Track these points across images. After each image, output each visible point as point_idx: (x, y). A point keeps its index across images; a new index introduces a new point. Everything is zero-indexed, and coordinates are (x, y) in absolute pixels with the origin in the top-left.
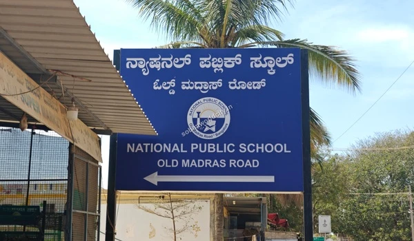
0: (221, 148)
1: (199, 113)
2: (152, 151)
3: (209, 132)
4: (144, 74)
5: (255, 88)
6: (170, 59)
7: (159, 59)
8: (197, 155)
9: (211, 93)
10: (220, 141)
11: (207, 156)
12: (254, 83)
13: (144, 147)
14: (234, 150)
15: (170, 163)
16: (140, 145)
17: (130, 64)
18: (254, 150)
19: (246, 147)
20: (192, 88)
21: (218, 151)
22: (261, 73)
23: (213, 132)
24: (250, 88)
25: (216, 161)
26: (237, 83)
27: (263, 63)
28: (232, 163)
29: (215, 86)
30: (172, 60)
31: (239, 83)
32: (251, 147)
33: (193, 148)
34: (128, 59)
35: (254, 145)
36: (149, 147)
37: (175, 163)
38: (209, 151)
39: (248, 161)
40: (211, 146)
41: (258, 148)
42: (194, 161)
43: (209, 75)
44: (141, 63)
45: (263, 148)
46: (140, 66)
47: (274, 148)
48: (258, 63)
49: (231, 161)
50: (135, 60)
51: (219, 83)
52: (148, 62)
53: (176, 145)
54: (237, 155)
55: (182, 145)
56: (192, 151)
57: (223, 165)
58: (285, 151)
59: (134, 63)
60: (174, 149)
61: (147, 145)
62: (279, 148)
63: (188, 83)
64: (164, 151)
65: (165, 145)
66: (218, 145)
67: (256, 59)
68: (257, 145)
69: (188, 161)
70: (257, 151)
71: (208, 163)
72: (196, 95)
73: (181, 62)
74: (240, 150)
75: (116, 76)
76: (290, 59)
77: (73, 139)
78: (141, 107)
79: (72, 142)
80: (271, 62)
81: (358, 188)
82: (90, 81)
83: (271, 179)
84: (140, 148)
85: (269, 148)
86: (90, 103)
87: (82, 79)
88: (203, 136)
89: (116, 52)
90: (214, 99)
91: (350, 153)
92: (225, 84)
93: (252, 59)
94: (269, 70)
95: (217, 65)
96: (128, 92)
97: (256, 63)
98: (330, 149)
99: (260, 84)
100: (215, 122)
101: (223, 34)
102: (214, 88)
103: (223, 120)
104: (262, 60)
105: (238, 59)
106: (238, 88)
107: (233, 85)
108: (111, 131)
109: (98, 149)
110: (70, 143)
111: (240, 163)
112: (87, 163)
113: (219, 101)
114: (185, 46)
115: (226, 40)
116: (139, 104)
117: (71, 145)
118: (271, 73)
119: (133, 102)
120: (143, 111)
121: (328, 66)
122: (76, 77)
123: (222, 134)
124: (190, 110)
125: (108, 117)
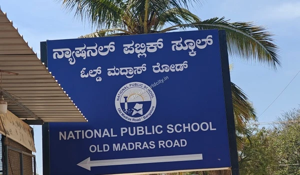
0: (150, 130)
1: (126, 98)
2: (83, 138)
3: (138, 115)
4: (71, 63)
5: (178, 70)
6: (95, 48)
7: (84, 48)
8: (127, 139)
9: (137, 78)
10: (148, 123)
11: (136, 139)
12: (177, 65)
13: (75, 134)
14: (162, 132)
15: (101, 148)
16: (71, 132)
17: (56, 55)
18: (181, 130)
19: (174, 128)
20: (117, 74)
21: (147, 133)
22: (182, 56)
23: (141, 116)
24: (174, 71)
25: (145, 143)
26: (160, 67)
27: (184, 45)
28: (161, 144)
29: (139, 70)
30: (97, 48)
31: (162, 66)
32: (178, 127)
33: (122, 132)
34: (54, 50)
35: (181, 126)
36: (80, 134)
37: (106, 148)
38: (138, 134)
39: (176, 141)
40: (140, 129)
41: (185, 128)
42: (124, 144)
43: (133, 60)
44: (67, 53)
45: (189, 127)
46: (67, 56)
47: (200, 127)
48: (179, 46)
49: (160, 142)
50: (61, 50)
51: (143, 68)
52: (74, 52)
53: (106, 130)
54: (165, 136)
55: (112, 129)
56: (122, 135)
57: (152, 146)
58: (211, 129)
59: (60, 53)
60: (104, 134)
61: (78, 132)
62: (205, 127)
63: (114, 69)
64: (95, 137)
65: (96, 131)
66: (146, 127)
67: (177, 42)
68: (184, 125)
69: (119, 145)
70: (184, 131)
71: (137, 145)
72: (122, 81)
73: (105, 50)
74: (168, 131)
75: (42, 68)
76: (209, 40)
77: (5, 131)
78: (69, 96)
79: (4, 134)
80: (192, 44)
81: (287, 160)
82: (17, 74)
83: (199, 157)
84: (71, 135)
85: (195, 127)
86: (17, 95)
87: (9, 73)
88: (131, 120)
89: (42, 44)
90: (139, 83)
91: (277, 126)
92: (149, 68)
93: (173, 42)
94: (190, 53)
95: (141, 50)
96: (56, 82)
97: (177, 46)
98: (257, 123)
99: (183, 66)
100: (142, 105)
101: (146, 19)
102: (139, 73)
103: (149, 103)
104: (183, 43)
105: (159, 44)
106: (162, 71)
107: (156, 69)
108: (42, 120)
109: (31, 139)
110: (2, 135)
111: (169, 144)
112: (20, 154)
113: (144, 85)
114: (109, 33)
115: (149, 25)
116: (66, 93)
117: (3, 137)
118: (193, 54)
119: (61, 92)
120: (71, 99)
121: (247, 44)
122: (3, 71)
123: (149, 116)
124: (117, 95)
125: (39, 108)
